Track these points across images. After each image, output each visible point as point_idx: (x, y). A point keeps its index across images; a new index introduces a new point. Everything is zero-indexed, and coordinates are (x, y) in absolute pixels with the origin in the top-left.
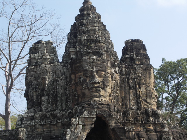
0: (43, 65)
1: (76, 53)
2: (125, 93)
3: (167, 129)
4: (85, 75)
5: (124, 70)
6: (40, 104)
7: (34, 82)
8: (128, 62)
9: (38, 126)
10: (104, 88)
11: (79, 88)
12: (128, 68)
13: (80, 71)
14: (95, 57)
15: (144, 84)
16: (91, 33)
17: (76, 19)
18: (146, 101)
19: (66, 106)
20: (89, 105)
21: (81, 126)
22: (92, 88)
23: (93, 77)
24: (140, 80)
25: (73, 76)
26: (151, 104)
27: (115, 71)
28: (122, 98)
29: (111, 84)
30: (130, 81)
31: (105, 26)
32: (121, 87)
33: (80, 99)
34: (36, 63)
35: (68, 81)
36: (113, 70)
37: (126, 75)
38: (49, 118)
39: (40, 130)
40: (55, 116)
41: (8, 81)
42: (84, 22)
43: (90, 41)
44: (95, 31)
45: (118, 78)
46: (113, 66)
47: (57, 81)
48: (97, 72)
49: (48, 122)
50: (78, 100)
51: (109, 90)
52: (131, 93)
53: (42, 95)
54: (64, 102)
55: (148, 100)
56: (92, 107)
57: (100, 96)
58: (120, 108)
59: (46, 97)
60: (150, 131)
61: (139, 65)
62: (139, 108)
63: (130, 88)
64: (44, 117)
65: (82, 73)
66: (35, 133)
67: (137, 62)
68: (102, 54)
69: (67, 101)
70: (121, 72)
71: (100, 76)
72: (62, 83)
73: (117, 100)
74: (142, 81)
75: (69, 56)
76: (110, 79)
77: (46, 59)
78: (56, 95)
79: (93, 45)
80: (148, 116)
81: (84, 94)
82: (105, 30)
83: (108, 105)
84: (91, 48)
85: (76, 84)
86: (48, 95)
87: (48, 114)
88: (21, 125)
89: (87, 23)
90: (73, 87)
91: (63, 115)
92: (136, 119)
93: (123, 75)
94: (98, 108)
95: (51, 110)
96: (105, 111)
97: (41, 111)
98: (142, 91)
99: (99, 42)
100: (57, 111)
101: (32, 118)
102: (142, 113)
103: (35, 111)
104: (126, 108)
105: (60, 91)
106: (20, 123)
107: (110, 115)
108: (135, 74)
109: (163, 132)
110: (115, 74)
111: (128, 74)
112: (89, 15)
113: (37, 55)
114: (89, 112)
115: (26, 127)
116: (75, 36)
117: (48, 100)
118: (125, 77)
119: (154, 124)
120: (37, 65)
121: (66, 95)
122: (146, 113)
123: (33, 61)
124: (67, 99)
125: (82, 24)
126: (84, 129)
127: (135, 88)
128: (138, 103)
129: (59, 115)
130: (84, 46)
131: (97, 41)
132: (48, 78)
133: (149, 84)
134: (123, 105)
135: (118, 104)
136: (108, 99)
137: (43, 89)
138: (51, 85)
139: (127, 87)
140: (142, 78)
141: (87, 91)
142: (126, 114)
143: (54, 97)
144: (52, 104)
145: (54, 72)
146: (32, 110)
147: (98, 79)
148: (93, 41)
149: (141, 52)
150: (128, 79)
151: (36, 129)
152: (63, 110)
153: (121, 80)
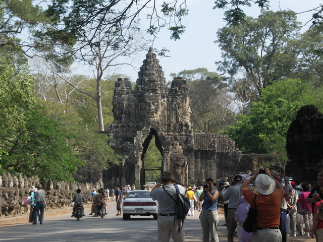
0: (123, 96)
1: (142, 89)
2: (170, 113)
3: (192, 134)
4: (146, 105)
5: (170, 99)
6: (121, 118)
7: (118, 105)
8: (174, 92)
9: (119, 131)
10: (156, 113)
11: (142, 112)
12: (172, 97)
13: (143, 102)
14: (152, 94)
15: (182, 107)
16: (151, 75)
17: (143, 62)
18: (182, 117)
19: (136, 121)
20: (148, 122)
21: (142, 135)
22: (149, 113)
23: (150, 106)
24: (179, 105)
25: (139, 104)
26: (185, 119)
27: (164, 101)
28: (168, 116)
29: (161, 109)
30: (173, 106)
31: (161, 67)
32: (168, 109)
33: (143, 118)
34: (119, 93)
35: (137, 106)
36: (162, 100)
37: (171, 101)
38: (126, 127)
39: (121, 134)
40: (129, 126)
41: (98, 71)
42: (148, 67)
43: (150, 81)
44: (154, 74)
45: (166, 104)
46: (163, 97)
47: (130, 105)
48: (152, 103)
49: (125, 129)
50: (142, 118)
51: (159, 113)
52: (173, 113)
53: (122, 114)
54: (134, 118)
55: (184, 117)
56: (149, 124)
57: (154, 117)
58: (166, 123)
59: (124, 115)
60: (182, 135)
61: (180, 95)
62: (177, 122)
63: (173, 110)
64: (123, 127)
65: (144, 103)
66: (118, 135)
67: (179, 93)
68: (157, 90)
69: (136, 118)
70: (168, 100)
71: (154, 105)
72: (133, 106)
73: (165, 117)
74: (181, 105)
75: (138, 89)
76: (160, 106)
77: (124, 91)
78: (130, 113)
79: (152, 85)
80: (182, 127)
81: (145, 116)
82: (161, 71)
83: (158, 122)
84: (150, 86)
85: (141, 109)
86: (125, 113)
87: (125, 125)
88: (111, 130)
89: (149, 67)
90: (139, 110)
91: (133, 126)
92: (175, 128)
93: (169, 102)
94: (152, 124)
95: (127, 123)
96: (156, 126)
97: (121, 123)
98: (180, 111)
99: (156, 81)
100: (130, 123)
101: (117, 127)
102: (179, 125)
103: (118, 123)
104: (170, 122)
105: (132, 111)
106: (109, 128)
107: (158, 128)
108: (176, 101)
109: (190, 136)
110: (164, 102)
111: (172, 101)
112: (151, 62)
113: (119, 88)
114: (147, 128)
115: (113, 132)
116: (142, 76)
117: (125, 116)
118: (170, 103)
119: (185, 131)
120: (119, 95)
121: (136, 114)
122: (181, 125)
123: (117, 91)
124: (136, 117)
125: (147, 69)
126: (143, 137)
127: (176, 110)
128: (177, 119)
129: (131, 126)
130: (147, 85)
131: (154, 81)
132: (125, 103)
133: (185, 106)
134: (168, 120)
135: (165, 120)
136: (158, 118)
137: (123, 110)
138: (127, 108)
139: (171, 109)
140: (181, 103)
141: (146, 114)
142: (169, 125)
143: (129, 115)
144: (127, 119)
145: (129, 99)
146: (116, 121)
147: (153, 107)
148: (152, 81)
149: (182, 86)
150: (172, 104)
151: (118, 133)
152: (133, 123)
153: (168, 105)
